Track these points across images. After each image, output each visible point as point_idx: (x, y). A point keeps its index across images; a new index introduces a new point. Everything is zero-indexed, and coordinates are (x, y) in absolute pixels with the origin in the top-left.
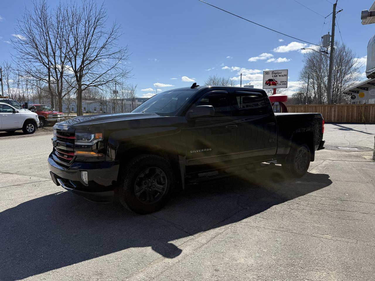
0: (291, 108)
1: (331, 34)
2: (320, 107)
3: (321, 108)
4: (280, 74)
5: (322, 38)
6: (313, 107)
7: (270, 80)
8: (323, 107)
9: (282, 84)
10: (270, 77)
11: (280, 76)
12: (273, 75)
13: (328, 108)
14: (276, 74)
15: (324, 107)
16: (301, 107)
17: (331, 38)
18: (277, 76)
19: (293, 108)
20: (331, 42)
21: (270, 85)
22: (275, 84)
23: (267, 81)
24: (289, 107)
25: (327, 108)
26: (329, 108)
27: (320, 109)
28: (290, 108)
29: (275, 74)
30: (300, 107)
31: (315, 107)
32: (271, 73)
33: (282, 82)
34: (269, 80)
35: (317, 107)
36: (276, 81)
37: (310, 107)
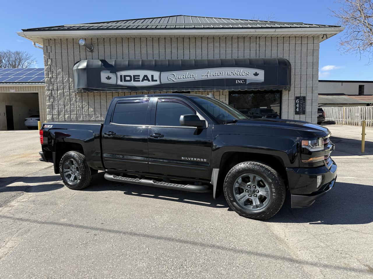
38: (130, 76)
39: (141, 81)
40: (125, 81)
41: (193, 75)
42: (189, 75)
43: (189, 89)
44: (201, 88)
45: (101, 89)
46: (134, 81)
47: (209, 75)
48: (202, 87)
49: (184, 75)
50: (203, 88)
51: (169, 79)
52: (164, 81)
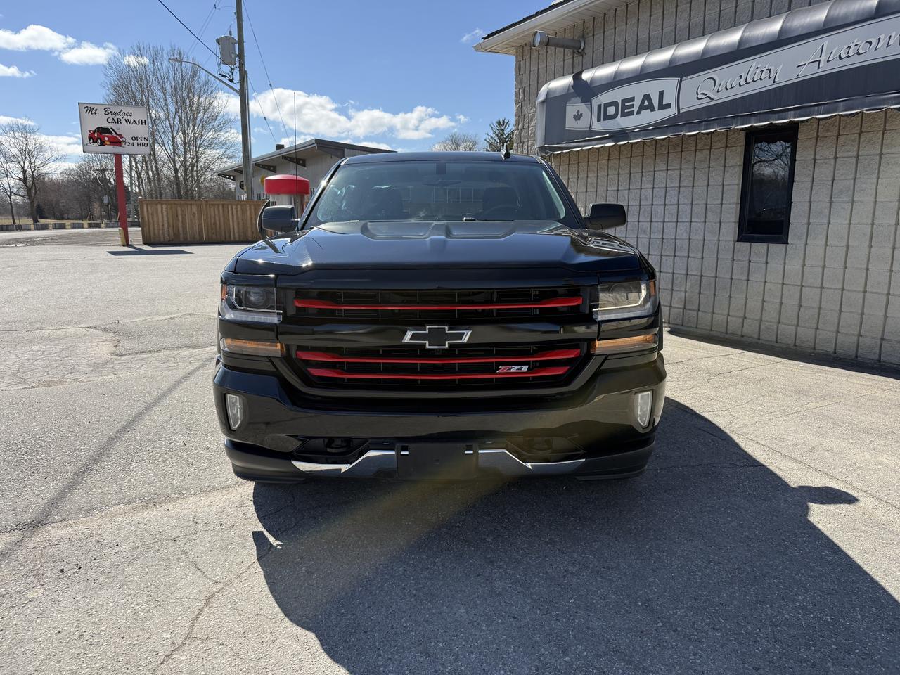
0: (167, 208)
1: (235, 36)
2: (234, 207)
3: (236, 208)
4: (129, 118)
5: (218, 41)
6: (218, 205)
7: (102, 130)
8: (239, 206)
9: (136, 144)
10: (100, 121)
11: (128, 121)
12: (108, 116)
13: (250, 209)
14: (118, 117)
15: (241, 205)
16: (191, 205)
17: (237, 45)
18: (119, 121)
19: (171, 208)
20: (239, 56)
21: (102, 144)
22: (117, 142)
23: (94, 132)
24: (162, 204)
25: (248, 209)
26: (253, 207)
27: (234, 210)
28: (164, 206)
29: (115, 114)
30: (187, 204)
31: (223, 205)
32: (101, 111)
33: (137, 139)
34: (98, 129)
35: (228, 205)
36: (121, 136)
37: (212, 205)
38: (615, 104)
39: (635, 112)
40: (607, 118)
41: (769, 70)
42: (759, 70)
43: (753, 119)
44: (792, 112)
45: (564, 145)
46: (624, 115)
47: (823, 59)
48: (795, 109)
49: (743, 74)
50: (798, 112)
51: (700, 96)
52: (690, 103)
